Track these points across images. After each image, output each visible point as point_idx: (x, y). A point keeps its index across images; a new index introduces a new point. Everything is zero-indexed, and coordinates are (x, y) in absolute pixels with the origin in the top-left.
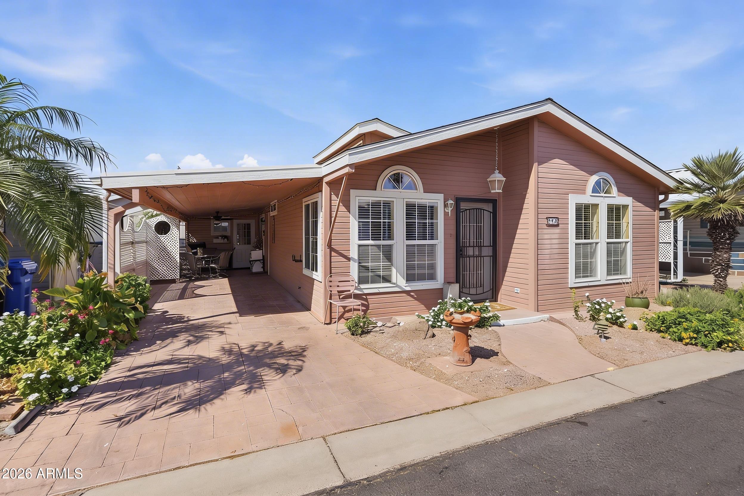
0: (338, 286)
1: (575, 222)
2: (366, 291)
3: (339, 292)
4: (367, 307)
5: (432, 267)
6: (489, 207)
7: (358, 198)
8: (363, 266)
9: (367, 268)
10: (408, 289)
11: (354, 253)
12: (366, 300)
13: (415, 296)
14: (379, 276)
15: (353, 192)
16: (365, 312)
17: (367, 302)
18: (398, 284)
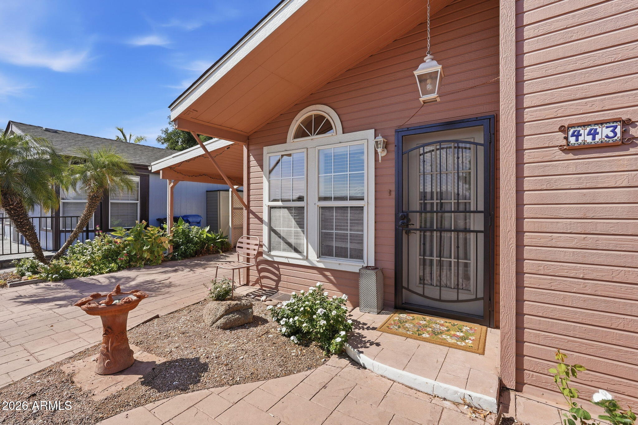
2: (276, 259)
4: (279, 278)
5: (359, 239)
7: (268, 155)
8: (275, 232)
9: (278, 234)
10: (321, 265)
11: (265, 218)
12: (278, 269)
13: (331, 277)
14: (290, 245)
15: (266, 149)
16: (278, 282)
17: (279, 271)
18: (309, 258)
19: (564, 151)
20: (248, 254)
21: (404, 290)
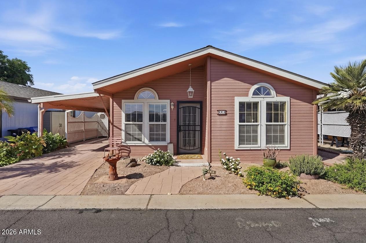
0: (116, 141)
1: (239, 112)
2: (129, 144)
3: (117, 144)
4: (130, 151)
5: (165, 135)
6: (198, 106)
7: (125, 103)
8: (128, 133)
9: (130, 134)
10: (150, 145)
11: (123, 128)
12: (129, 148)
13: (154, 148)
14: (136, 138)
15: (123, 101)
16: (129, 153)
17: (130, 149)
18: (145, 142)
19: (218, 115)
20: (113, 144)
21: (179, 149)
